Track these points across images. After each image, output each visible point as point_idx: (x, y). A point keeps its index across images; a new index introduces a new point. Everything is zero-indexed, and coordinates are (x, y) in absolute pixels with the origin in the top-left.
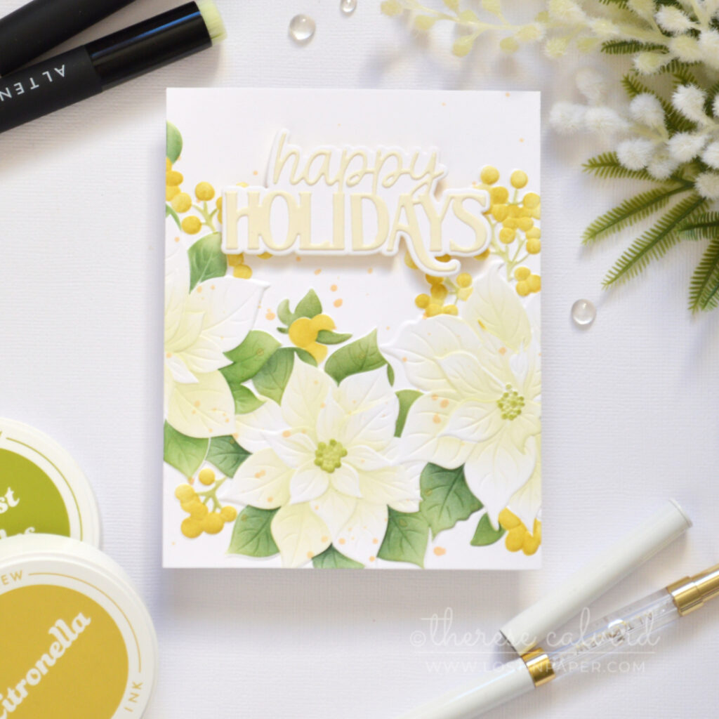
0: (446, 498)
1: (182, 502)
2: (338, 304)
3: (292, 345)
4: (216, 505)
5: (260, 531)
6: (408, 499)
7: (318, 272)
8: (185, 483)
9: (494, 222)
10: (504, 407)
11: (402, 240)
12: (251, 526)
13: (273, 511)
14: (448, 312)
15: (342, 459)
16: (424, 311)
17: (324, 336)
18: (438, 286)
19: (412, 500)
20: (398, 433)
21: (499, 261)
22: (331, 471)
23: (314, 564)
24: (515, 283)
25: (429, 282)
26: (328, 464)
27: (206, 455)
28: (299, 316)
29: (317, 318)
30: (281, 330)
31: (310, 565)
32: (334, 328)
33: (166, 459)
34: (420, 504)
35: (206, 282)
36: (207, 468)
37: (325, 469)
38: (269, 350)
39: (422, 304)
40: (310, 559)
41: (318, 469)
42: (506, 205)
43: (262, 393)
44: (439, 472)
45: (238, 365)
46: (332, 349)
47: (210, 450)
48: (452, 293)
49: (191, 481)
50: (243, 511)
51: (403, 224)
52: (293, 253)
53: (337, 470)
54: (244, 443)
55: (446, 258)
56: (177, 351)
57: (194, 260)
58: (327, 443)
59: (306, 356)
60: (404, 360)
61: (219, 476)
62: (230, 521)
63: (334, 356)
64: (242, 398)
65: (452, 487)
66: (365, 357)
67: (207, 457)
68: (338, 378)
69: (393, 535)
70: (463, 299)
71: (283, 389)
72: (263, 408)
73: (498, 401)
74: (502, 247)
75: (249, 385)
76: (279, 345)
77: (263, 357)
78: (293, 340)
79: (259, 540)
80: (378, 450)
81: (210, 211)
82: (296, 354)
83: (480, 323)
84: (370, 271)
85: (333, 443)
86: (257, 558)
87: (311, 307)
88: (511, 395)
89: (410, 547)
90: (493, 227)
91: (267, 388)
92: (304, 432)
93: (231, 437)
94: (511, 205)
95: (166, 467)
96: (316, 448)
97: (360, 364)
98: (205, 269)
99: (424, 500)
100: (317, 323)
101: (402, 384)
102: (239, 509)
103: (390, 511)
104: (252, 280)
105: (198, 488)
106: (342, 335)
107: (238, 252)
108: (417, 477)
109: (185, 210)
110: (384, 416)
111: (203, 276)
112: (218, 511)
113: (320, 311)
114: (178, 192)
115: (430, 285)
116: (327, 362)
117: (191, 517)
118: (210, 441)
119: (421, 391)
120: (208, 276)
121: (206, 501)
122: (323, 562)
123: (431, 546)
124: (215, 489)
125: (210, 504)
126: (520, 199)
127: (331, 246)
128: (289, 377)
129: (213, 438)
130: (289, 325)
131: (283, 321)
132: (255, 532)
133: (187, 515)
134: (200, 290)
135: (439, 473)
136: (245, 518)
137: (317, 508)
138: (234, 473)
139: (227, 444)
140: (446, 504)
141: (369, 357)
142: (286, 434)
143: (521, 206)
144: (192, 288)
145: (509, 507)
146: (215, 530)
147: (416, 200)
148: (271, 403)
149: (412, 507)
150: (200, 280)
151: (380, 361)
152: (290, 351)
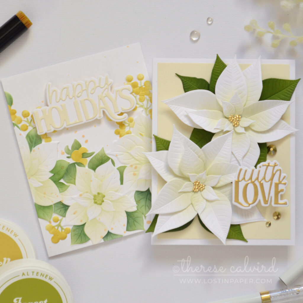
0: (146, 202)
1: (49, 231)
2: (86, 141)
3: (74, 162)
4: (62, 229)
5: (81, 233)
6: (132, 207)
7: (76, 131)
8: (48, 223)
9: (135, 95)
11: (104, 112)
12: (77, 233)
13: (84, 225)
14: (128, 134)
15: (104, 198)
16: (118, 136)
17: (85, 155)
18: (121, 125)
19: (134, 206)
20: (122, 183)
21: (142, 109)
22: (101, 204)
23: (104, 240)
24: (150, 116)
25: (118, 124)
26: (99, 202)
27: (53, 211)
28: (73, 151)
29: (80, 149)
30: (68, 157)
31: (103, 241)
32: (88, 151)
33: (39, 217)
34: (137, 207)
35: (36, 147)
36: (55, 216)
37: (98, 204)
38: (66, 166)
39: (117, 133)
40: (102, 239)
41: (96, 205)
42: (138, 88)
43: (67, 183)
44: (141, 193)
45: (56, 175)
46: (89, 159)
47: (54, 209)
48: (127, 126)
49: (50, 222)
50: (72, 228)
51: (102, 106)
52: (65, 128)
53: (103, 203)
54: (66, 203)
55: (122, 114)
56: (32, 176)
57: (29, 140)
58: (97, 194)
59: (80, 164)
60: (117, 156)
61: (60, 218)
62: (69, 233)
63: (90, 161)
64: (61, 187)
65: (147, 198)
66: (102, 159)
67: (54, 212)
68: (94, 169)
69: (130, 221)
70: (133, 127)
71: (75, 179)
72: (69, 188)
74: (141, 104)
75: (62, 181)
76: (69, 163)
77: (64, 169)
78: (74, 160)
79: (81, 237)
80: (116, 192)
81: (30, 121)
82: (76, 165)
83: (141, 134)
84: (95, 126)
85: (99, 194)
86: (82, 244)
87: (77, 146)
89: (137, 224)
90: (135, 97)
91: (69, 180)
92: (87, 192)
93: (60, 202)
94: (140, 87)
95: (40, 219)
96: (93, 197)
97: (101, 162)
98: (34, 142)
99: (138, 205)
100: (81, 151)
101: (118, 165)
102: (71, 228)
103: (127, 213)
104: (52, 142)
105: (54, 224)
106: (91, 153)
107: (44, 133)
108: (133, 198)
109: (20, 123)
110: (115, 178)
111: (34, 145)
112: (63, 231)
113: (81, 146)
114: (16, 117)
115: (119, 125)
116: (88, 164)
117: (54, 236)
118: (53, 205)
119: (126, 165)
120: (36, 145)
121: (58, 228)
122: (107, 239)
123: (145, 221)
124: (60, 223)
125: (60, 229)
126: (143, 84)
127: (78, 121)
128: (76, 173)
129: (54, 204)
130: (71, 155)
131: (68, 154)
132: (79, 234)
133: (52, 235)
134: (34, 151)
136: (74, 230)
137: (99, 219)
138: (65, 215)
139: (60, 205)
140: (147, 204)
142: (81, 195)
143: (144, 87)
144: (31, 151)
146: (64, 238)
147: (104, 95)
148: (72, 185)
149: (134, 209)
150: (33, 147)
151: (108, 159)
152: (74, 164)
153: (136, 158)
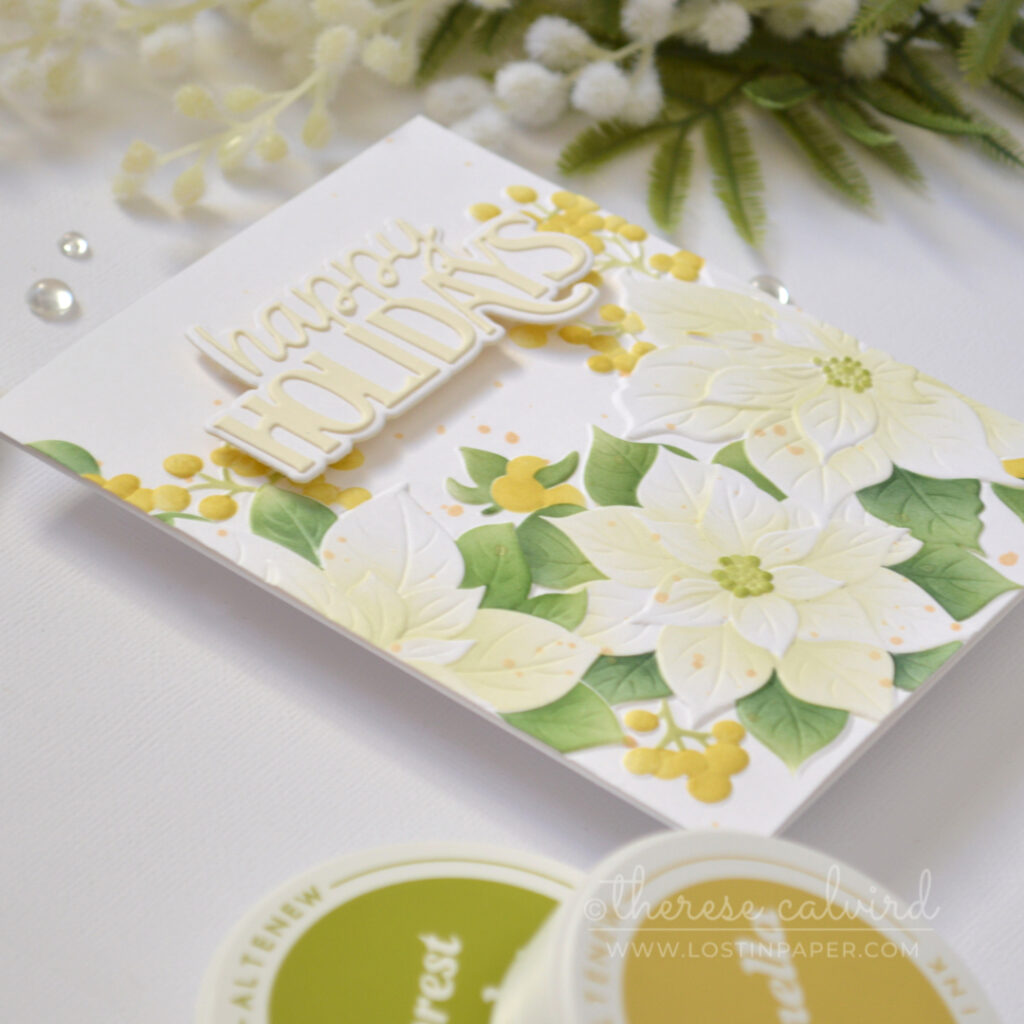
0: (930, 508)
1: (654, 772)
2: (512, 438)
3: (526, 514)
4: (702, 738)
6: (894, 542)
7: (441, 430)
8: (624, 753)
10: (844, 382)
11: (491, 315)
12: (774, 719)
13: (773, 681)
14: (644, 352)
15: (762, 567)
16: (616, 372)
17: (552, 475)
19: (899, 539)
20: (780, 496)
22: (770, 589)
23: (905, 688)
24: (669, 277)
26: (754, 585)
27: (604, 700)
28: (488, 484)
29: (512, 468)
30: (489, 512)
31: (903, 694)
32: (546, 460)
34: (914, 535)
35: (325, 543)
36: (625, 714)
37: (760, 593)
38: (509, 542)
39: (606, 368)
40: (893, 688)
41: (752, 599)
43: (567, 586)
44: (881, 491)
45: (494, 584)
46: (578, 481)
47: (601, 691)
48: (620, 334)
49: (630, 743)
50: (739, 713)
51: (465, 300)
52: (389, 419)
53: (773, 582)
54: (628, 650)
56: (400, 635)
57: (276, 535)
58: (721, 567)
59: (561, 509)
60: (671, 428)
61: (655, 708)
62: (742, 738)
63: (590, 485)
64: (554, 609)
65: (917, 494)
66: (625, 460)
67: (609, 701)
68: (630, 500)
69: (937, 588)
70: (640, 329)
71: (586, 562)
72: (592, 598)
73: (829, 383)
75: (538, 591)
76: (511, 525)
77: (512, 552)
78: (519, 509)
80: (786, 527)
81: (219, 476)
82: (545, 518)
83: (693, 334)
84: (498, 385)
85: (726, 562)
86: (835, 742)
87: (488, 467)
88: (833, 366)
89: (972, 582)
91: (565, 577)
92: (677, 578)
93: (602, 657)
94: (552, 218)
96: (717, 583)
98: (304, 532)
99: (910, 527)
100: (519, 472)
101: (705, 451)
102: (732, 716)
103: (896, 569)
104: (375, 497)
105: (650, 740)
106: (565, 460)
108: (868, 516)
109: (187, 502)
110: (736, 493)
111: (311, 540)
112: (712, 742)
113: (503, 458)
114: (149, 492)
115: (585, 345)
116: (591, 495)
117: (690, 775)
118: (584, 683)
119: (736, 441)
120: (318, 534)
121: (680, 744)
122: (911, 678)
123: (993, 562)
124: (671, 724)
125: (691, 744)
126: (552, 209)
128: (572, 544)
129: (584, 678)
130: (493, 501)
131: (476, 502)
132: (787, 720)
133: (683, 781)
134: (330, 556)
135: (883, 494)
136: (754, 717)
137: (814, 634)
138: (667, 688)
139: (609, 668)
140: (938, 512)
141: (628, 457)
142: (662, 598)
143: (563, 212)
144: (316, 562)
145: (1004, 459)
146: (742, 763)
148: (592, 586)
149: (910, 545)
150: (314, 548)
151: (648, 450)
152: (534, 521)
153: (749, 403)
